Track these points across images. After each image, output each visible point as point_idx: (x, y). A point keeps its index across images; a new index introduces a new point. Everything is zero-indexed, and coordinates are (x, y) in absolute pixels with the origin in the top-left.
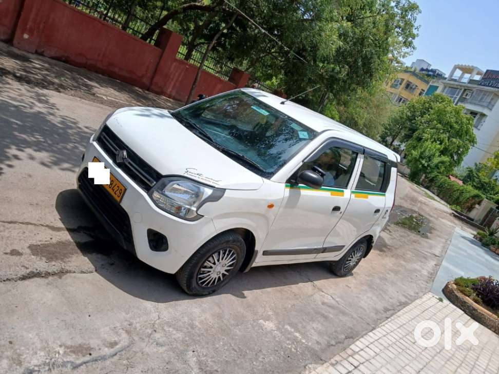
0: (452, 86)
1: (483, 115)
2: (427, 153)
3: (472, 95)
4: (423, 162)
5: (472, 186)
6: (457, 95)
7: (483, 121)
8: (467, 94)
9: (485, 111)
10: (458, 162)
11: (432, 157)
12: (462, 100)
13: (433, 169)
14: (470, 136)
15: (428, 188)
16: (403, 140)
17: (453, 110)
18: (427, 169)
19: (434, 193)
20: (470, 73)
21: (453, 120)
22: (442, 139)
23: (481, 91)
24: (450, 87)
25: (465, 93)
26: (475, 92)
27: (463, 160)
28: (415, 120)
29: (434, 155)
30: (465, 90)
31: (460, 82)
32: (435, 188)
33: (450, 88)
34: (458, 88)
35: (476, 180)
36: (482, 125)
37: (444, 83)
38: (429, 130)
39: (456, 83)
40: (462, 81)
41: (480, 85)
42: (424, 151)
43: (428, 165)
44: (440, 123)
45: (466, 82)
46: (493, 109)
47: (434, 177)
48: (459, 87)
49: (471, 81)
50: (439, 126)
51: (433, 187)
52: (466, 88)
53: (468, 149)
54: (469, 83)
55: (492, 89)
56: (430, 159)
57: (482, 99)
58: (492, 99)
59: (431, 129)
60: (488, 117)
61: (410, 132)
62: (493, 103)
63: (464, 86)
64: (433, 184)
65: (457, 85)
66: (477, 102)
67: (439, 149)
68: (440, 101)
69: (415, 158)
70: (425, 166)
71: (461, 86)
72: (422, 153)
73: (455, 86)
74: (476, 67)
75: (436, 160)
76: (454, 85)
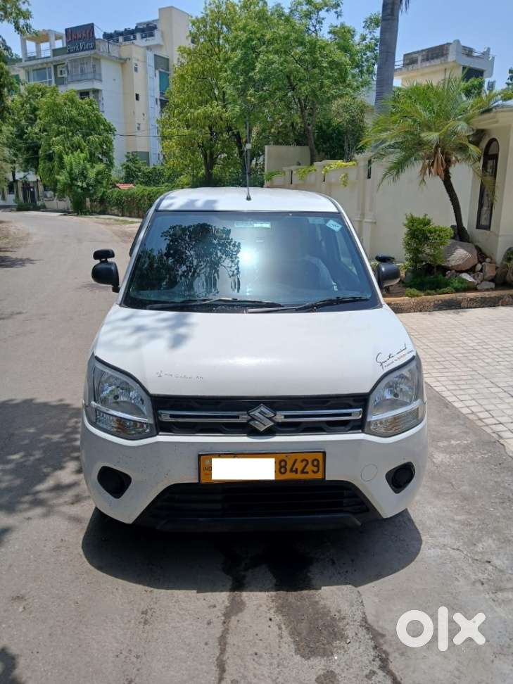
0: (35, 68)
1: (96, 91)
2: (76, 171)
3: (68, 71)
4: (80, 184)
5: (141, 184)
6: (50, 77)
7: (100, 99)
8: (61, 71)
9: (97, 85)
10: (110, 165)
11: (85, 172)
12: (60, 81)
13: (95, 186)
14: (104, 125)
15: (103, 212)
16: (26, 167)
17: (66, 99)
18: (89, 190)
19: (118, 215)
20: (47, 41)
21: (74, 113)
22: (77, 143)
23: (75, 61)
24: (34, 70)
25: (59, 72)
26: (69, 65)
27: (113, 158)
28: (26, 133)
29: (85, 168)
30: (55, 67)
31: (41, 58)
32: (113, 208)
33: (35, 72)
34: (45, 68)
35: (139, 174)
36: (103, 104)
37: (23, 68)
38: (54, 139)
39: (40, 61)
40: (43, 56)
41: (69, 53)
42: (71, 170)
43: (88, 184)
44: (61, 124)
45: (49, 55)
46: (103, 79)
47: (102, 196)
48: (45, 66)
49: (56, 52)
50: (63, 128)
51: (110, 208)
52: (54, 64)
53: (111, 142)
54: (54, 55)
55: (87, 52)
56: (83, 175)
57: (82, 71)
58: (94, 66)
59: (55, 137)
60: (103, 92)
61: (30, 153)
62: (97, 72)
63: (51, 63)
64: (107, 205)
65: (42, 64)
66: (79, 78)
67: (85, 159)
68: (40, 94)
69: (65, 184)
70: (85, 188)
71: (47, 63)
72: (70, 173)
73: (40, 66)
74: (49, 30)
75: (92, 174)
76: (37, 65)
